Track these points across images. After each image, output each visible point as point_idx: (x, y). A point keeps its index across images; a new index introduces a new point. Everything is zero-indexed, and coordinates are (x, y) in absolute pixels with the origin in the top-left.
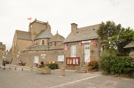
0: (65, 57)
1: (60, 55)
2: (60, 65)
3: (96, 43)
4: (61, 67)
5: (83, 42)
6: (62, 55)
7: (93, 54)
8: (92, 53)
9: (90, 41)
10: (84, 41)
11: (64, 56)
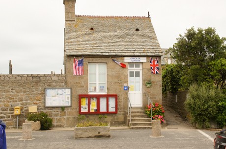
0: (71, 93)
1: (54, 88)
2: (56, 115)
3: (157, 65)
4: (59, 120)
5: (127, 60)
6: (61, 87)
7: (150, 89)
8: (148, 86)
9: (145, 58)
10: (129, 58)
11: (68, 91)
